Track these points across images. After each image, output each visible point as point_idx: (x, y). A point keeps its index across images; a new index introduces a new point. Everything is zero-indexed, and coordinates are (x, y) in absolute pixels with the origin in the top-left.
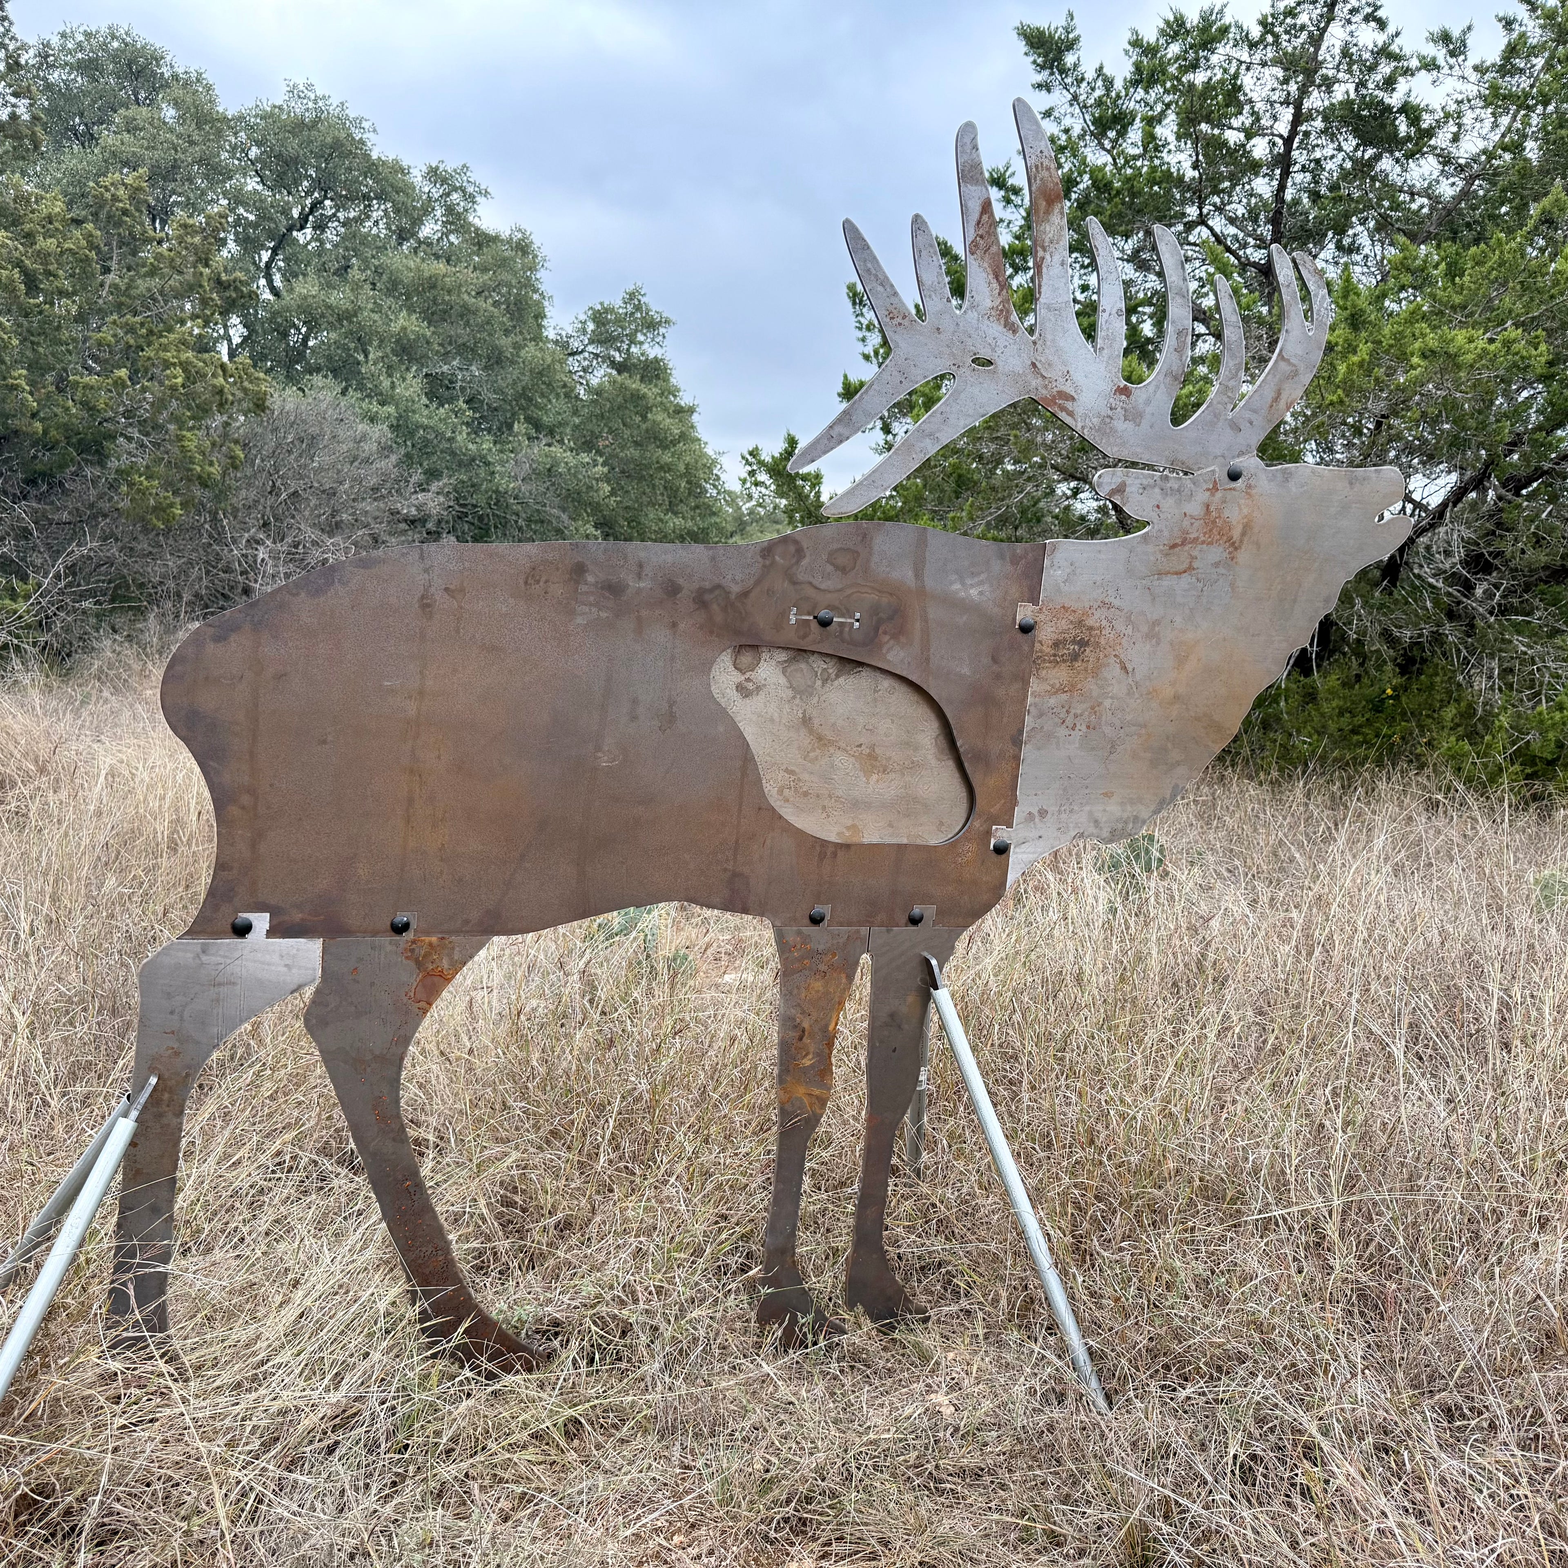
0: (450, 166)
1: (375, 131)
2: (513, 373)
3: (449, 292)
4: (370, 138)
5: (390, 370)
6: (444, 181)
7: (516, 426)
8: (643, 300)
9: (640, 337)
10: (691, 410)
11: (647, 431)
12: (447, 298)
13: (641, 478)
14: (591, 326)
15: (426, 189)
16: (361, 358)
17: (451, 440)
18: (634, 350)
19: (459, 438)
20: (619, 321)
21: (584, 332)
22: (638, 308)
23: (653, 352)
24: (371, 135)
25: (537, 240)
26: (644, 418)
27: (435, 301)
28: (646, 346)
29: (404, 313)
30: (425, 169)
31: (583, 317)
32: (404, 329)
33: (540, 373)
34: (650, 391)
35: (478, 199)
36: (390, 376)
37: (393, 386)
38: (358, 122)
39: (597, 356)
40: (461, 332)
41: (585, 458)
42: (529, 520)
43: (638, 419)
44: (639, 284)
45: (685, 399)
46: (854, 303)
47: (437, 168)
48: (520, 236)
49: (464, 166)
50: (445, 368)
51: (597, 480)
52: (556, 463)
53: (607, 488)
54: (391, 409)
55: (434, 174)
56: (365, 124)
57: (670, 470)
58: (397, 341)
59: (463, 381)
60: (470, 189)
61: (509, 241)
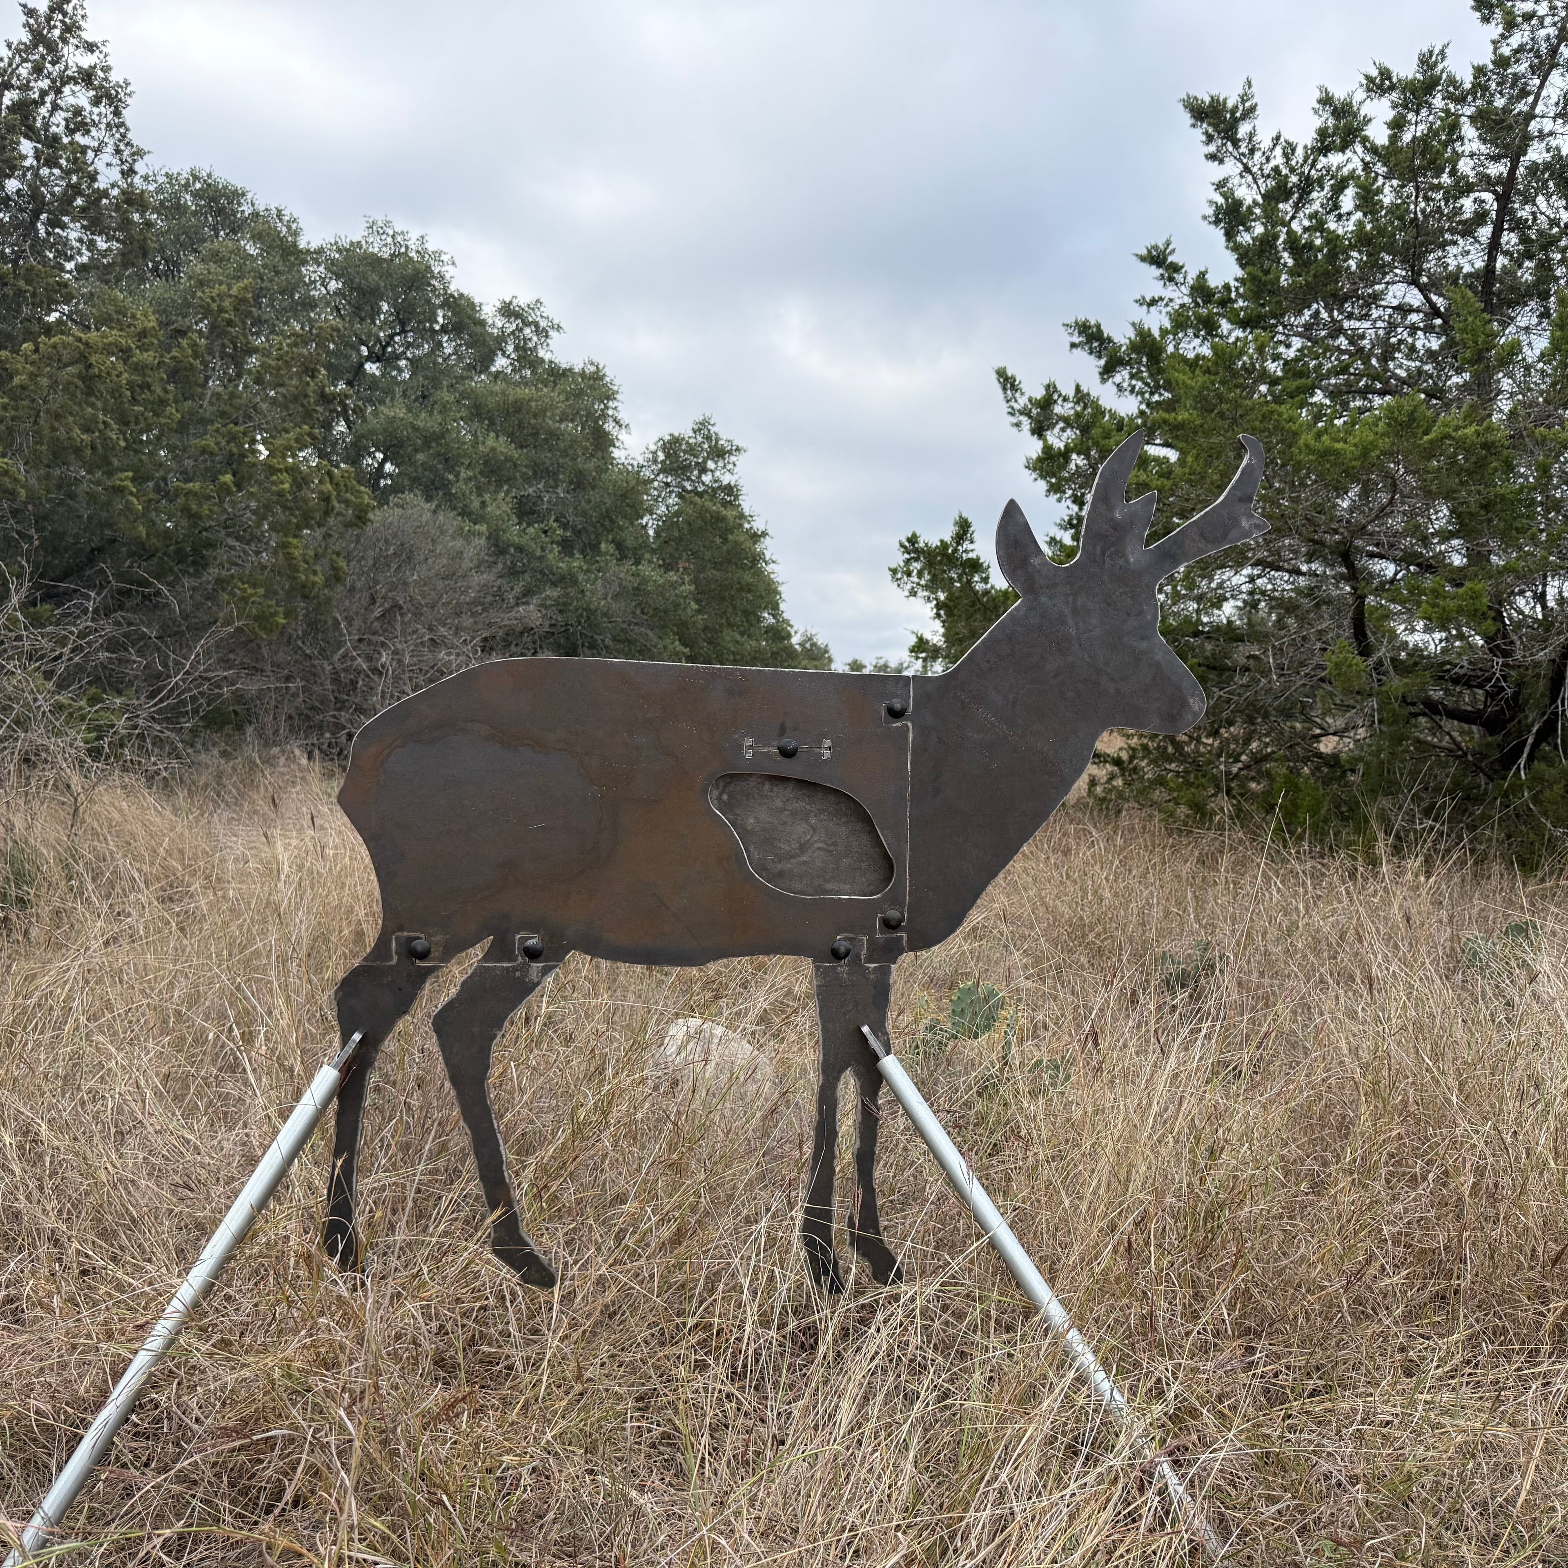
0: (523, 300)
1: (453, 263)
2: (594, 495)
3: (535, 416)
4: (449, 271)
5: (480, 491)
6: (517, 315)
7: (603, 546)
8: (713, 429)
9: (711, 465)
10: (764, 534)
11: (728, 552)
12: (533, 421)
13: (723, 599)
14: (661, 456)
15: (500, 325)
16: (451, 477)
17: (541, 559)
18: (707, 478)
19: (550, 556)
20: (692, 450)
21: (655, 461)
22: (708, 438)
23: (726, 479)
24: (450, 268)
25: (610, 374)
26: (725, 540)
27: (520, 425)
28: (717, 473)
29: (492, 434)
30: (498, 305)
31: (653, 448)
32: (493, 449)
33: (624, 496)
34: (729, 513)
35: (551, 333)
36: (479, 495)
37: (483, 504)
38: (437, 255)
39: (667, 485)
40: (546, 457)
41: (672, 576)
42: (615, 639)
43: (718, 540)
44: (708, 414)
45: (758, 525)
46: (1005, 389)
47: (511, 303)
48: (593, 369)
49: (538, 301)
50: (531, 490)
51: (685, 598)
52: (645, 581)
53: (694, 606)
54: (482, 528)
55: (508, 311)
56: (444, 258)
57: (749, 591)
58: (485, 463)
59: (549, 502)
60: (543, 324)
61: (583, 374)
